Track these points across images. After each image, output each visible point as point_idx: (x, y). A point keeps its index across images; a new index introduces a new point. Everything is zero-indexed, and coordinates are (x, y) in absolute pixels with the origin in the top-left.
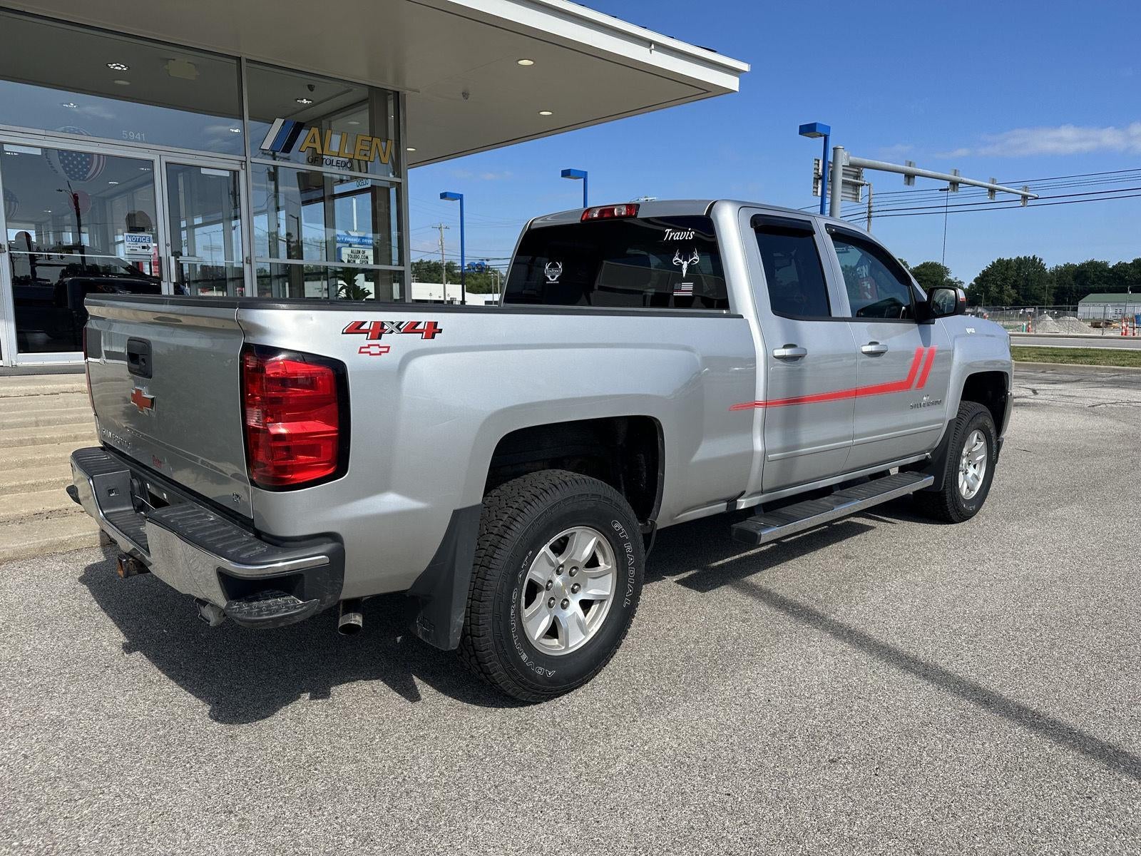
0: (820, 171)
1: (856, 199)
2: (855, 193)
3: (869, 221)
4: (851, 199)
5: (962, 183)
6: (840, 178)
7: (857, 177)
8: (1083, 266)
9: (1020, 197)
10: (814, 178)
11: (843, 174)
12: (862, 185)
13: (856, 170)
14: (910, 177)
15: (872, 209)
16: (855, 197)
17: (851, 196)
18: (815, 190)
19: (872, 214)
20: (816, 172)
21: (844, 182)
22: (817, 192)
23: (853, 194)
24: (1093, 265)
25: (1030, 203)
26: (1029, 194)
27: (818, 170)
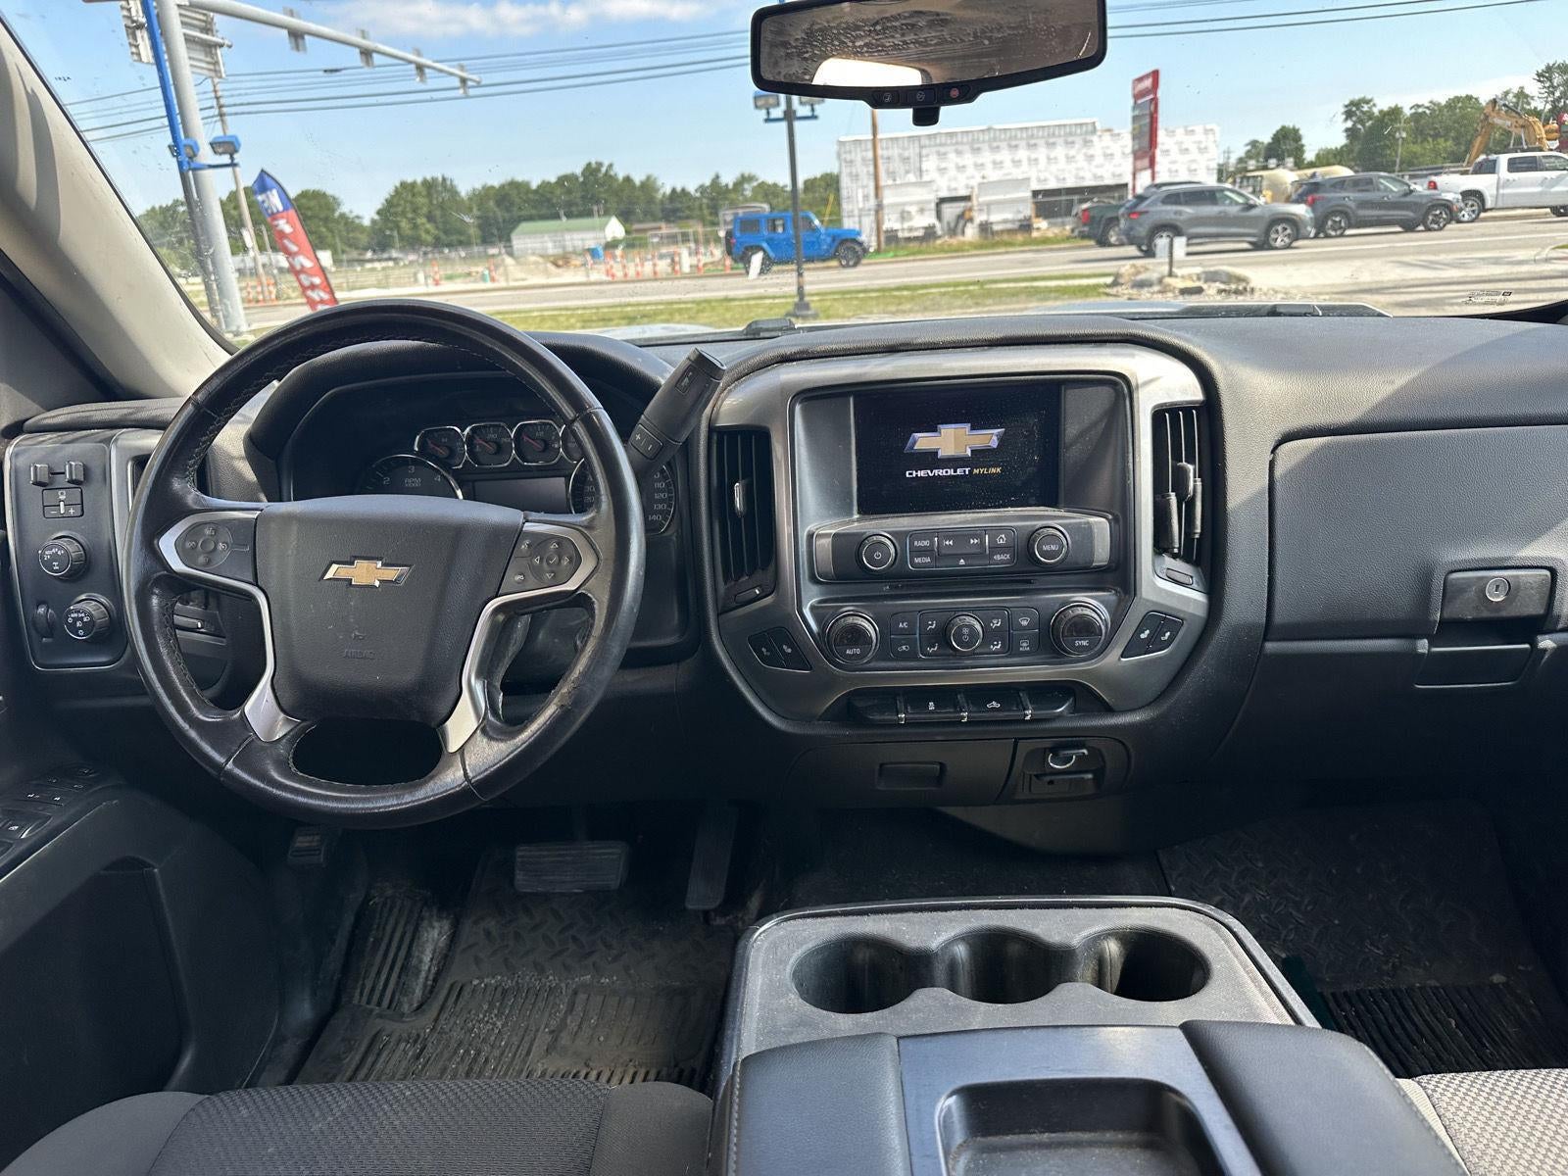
0: (134, 13)
1: (215, 71)
2: (209, 59)
3: (222, 121)
4: (206, 72)
5: (379, 52)
6: (178, 31)
7: (207, 30)
8: (502, 187)
9: (457, 83)
10: (127, 27)
11: (183, 23)
12: (221, 46)
13: (204, 18)
14: (296, 36)
15: (222, 101)
16: (212, 67)
17: (204, 65)
18: (134, 50)
19: (225, 110)
20: (125, 13)
21: (189, 40)
22: (139, 54)
23: (208, 63)
24: (514, 185)
25: (471, 92)
26: (470, 76)
27: (129, 10)
